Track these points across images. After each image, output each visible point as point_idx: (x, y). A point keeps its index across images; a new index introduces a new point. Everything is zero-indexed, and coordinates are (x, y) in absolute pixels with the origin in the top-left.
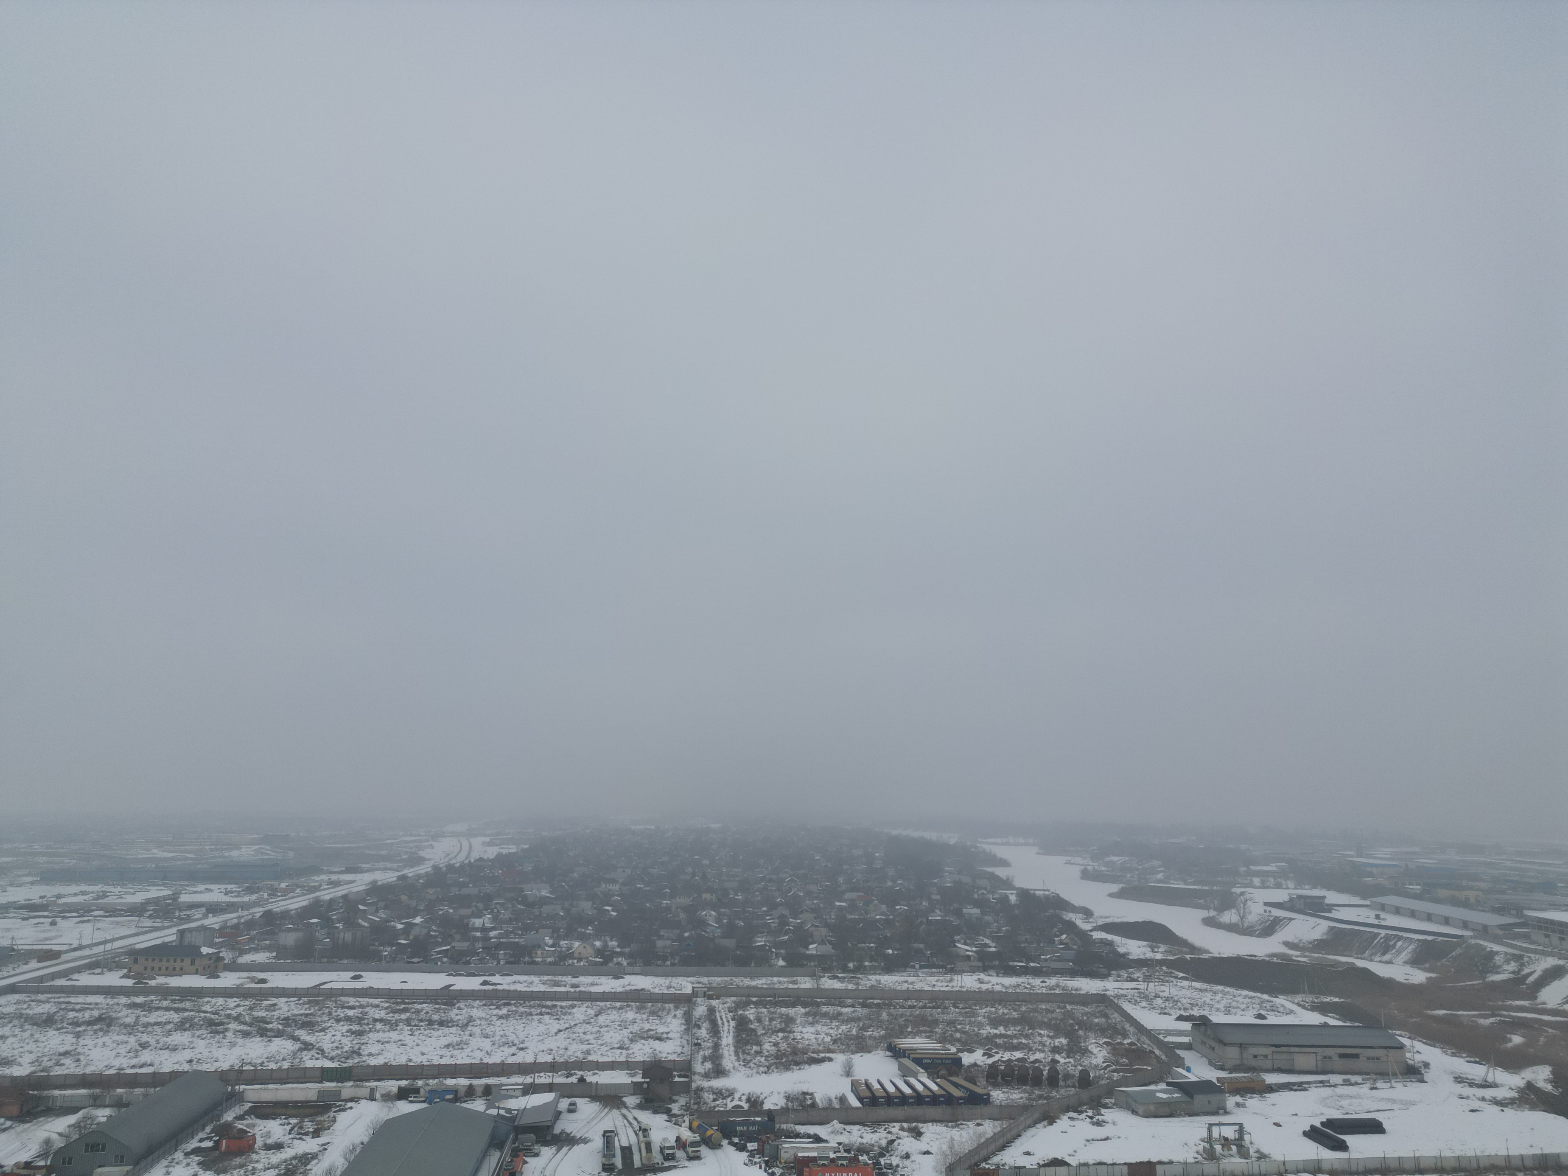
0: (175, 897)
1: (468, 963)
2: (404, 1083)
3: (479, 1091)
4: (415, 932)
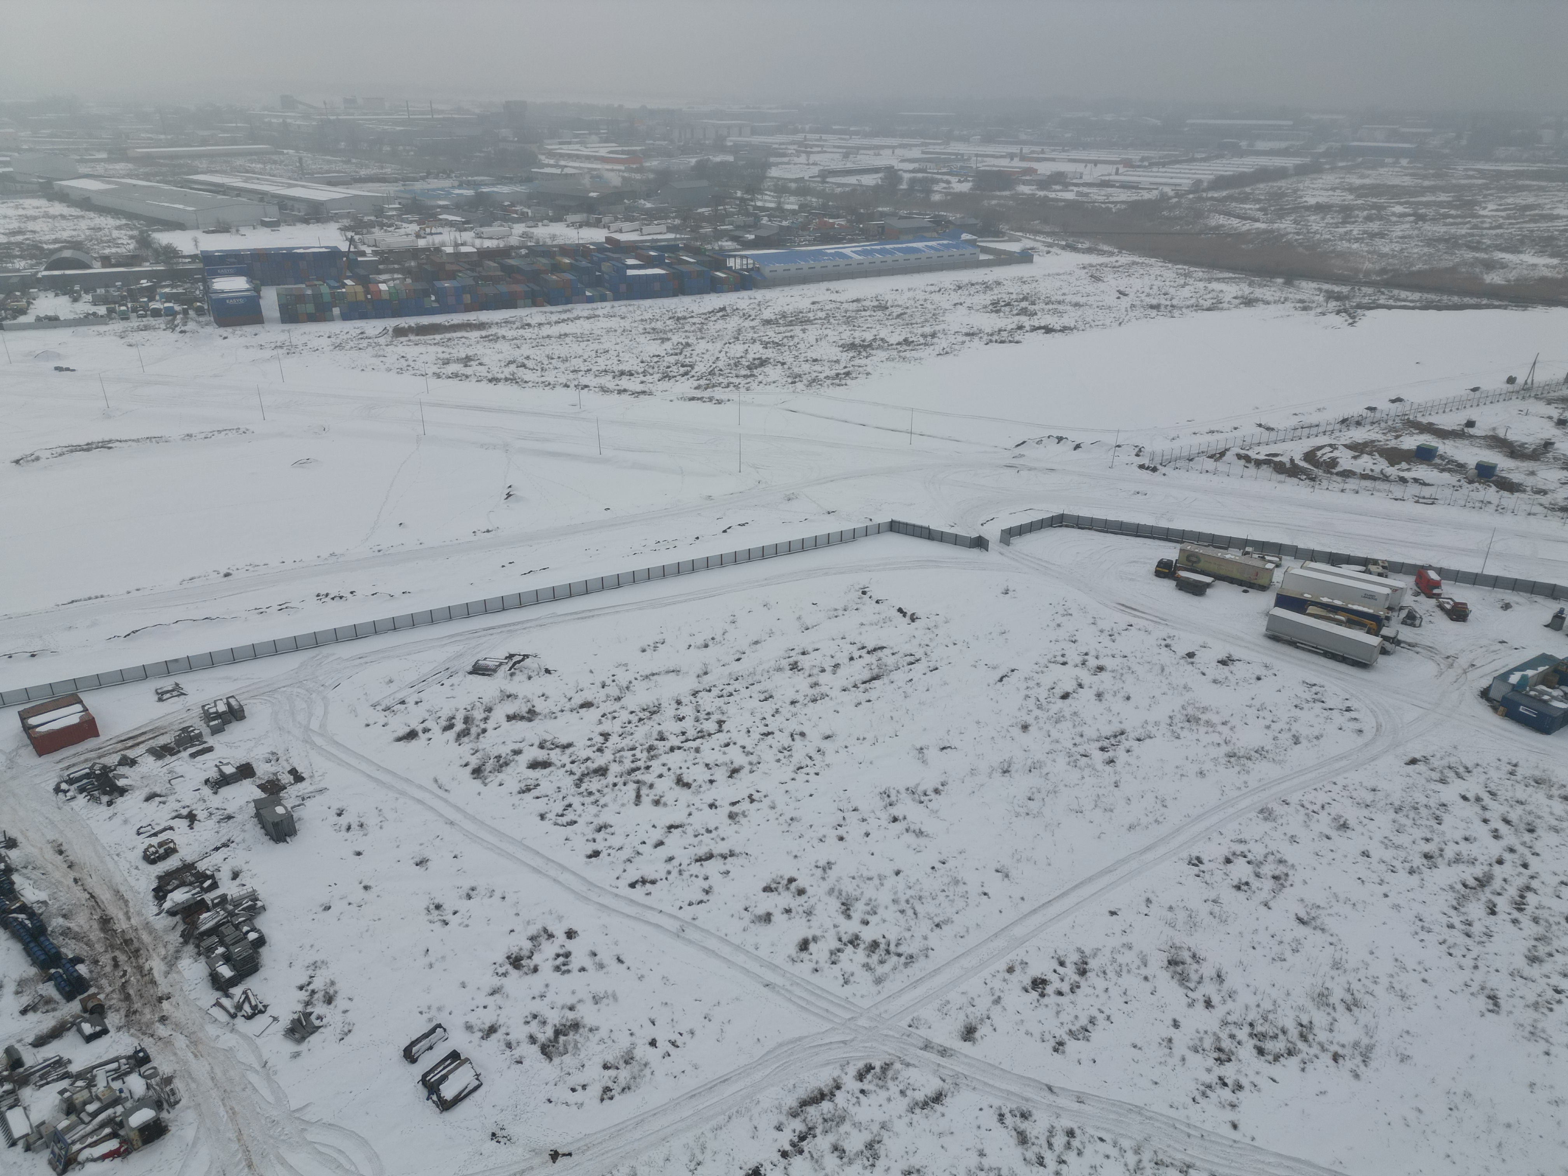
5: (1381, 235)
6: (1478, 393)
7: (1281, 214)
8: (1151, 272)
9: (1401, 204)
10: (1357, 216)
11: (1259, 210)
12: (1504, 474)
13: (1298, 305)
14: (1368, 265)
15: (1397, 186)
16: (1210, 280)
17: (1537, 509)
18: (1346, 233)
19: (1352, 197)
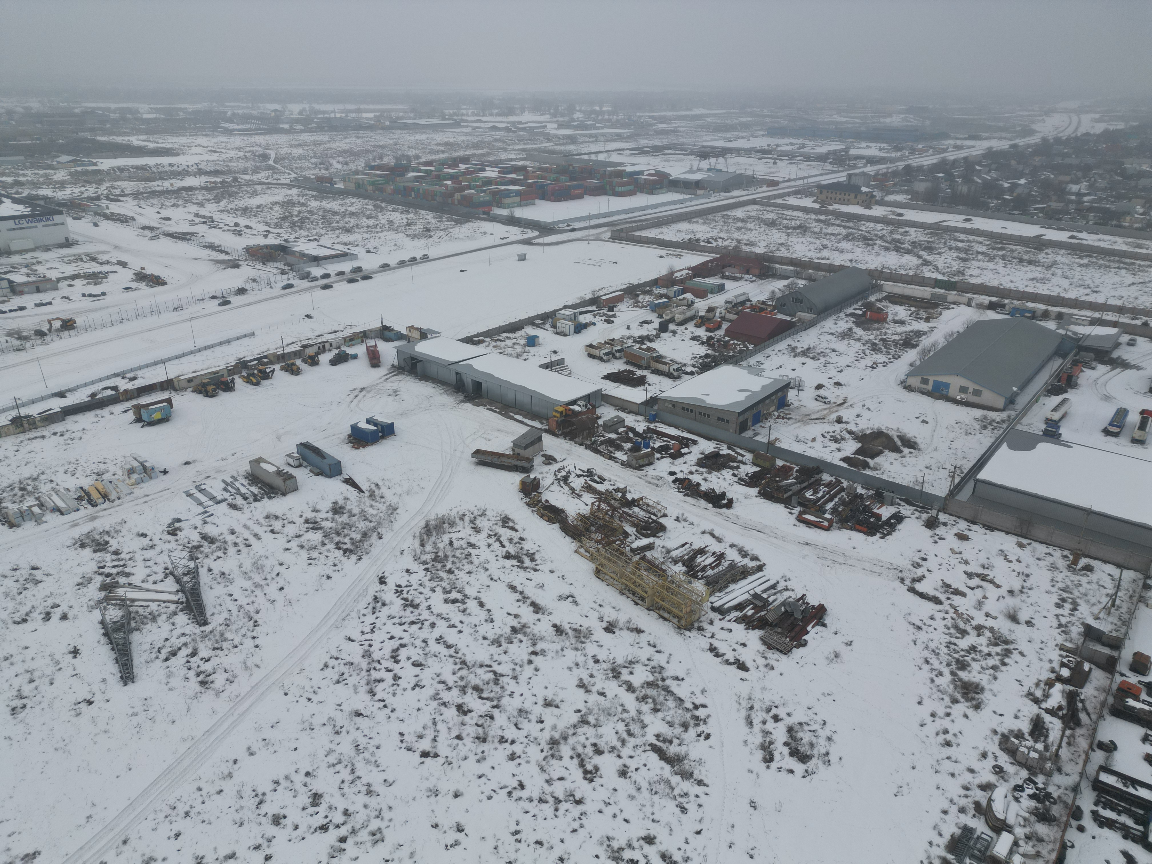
0: (846, 150)
1: (1060, 219)
2: (994, 299)
3: (1053, 316)
4: (1018, 191)
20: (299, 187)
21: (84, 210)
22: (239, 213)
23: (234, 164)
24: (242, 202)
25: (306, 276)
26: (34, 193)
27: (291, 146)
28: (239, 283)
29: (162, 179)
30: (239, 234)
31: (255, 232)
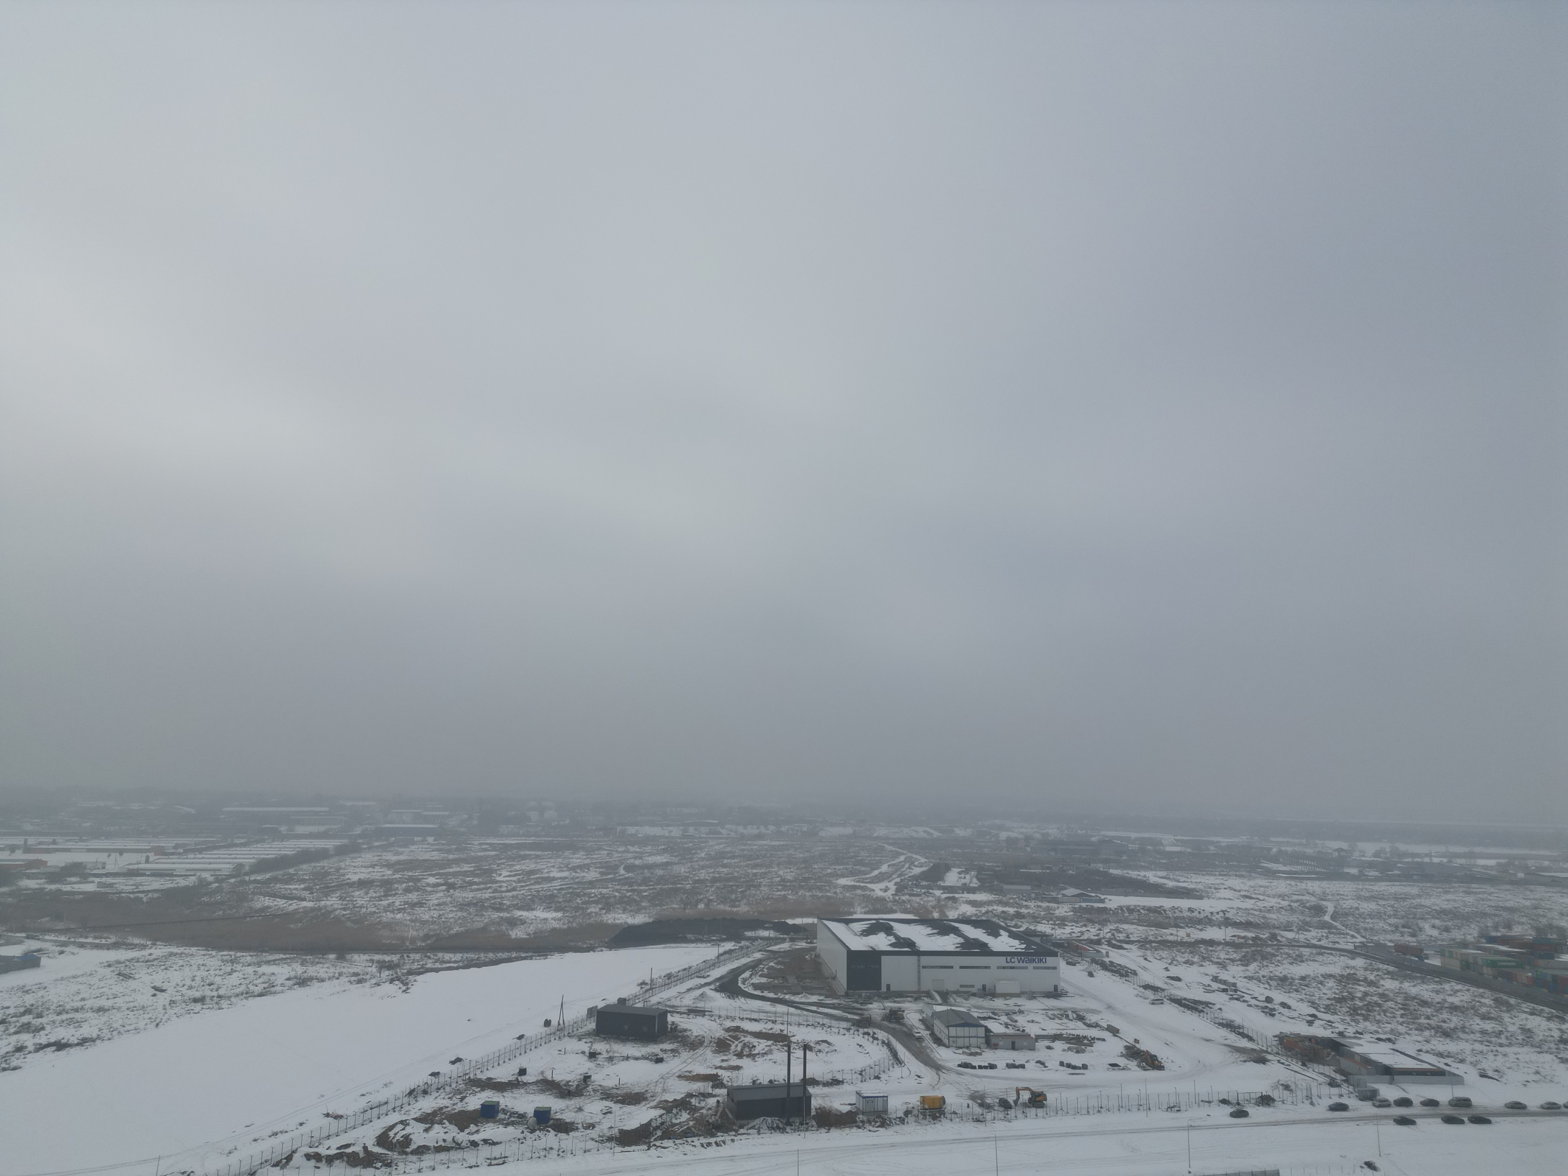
5: (420, 904)
6: (523, 1040)
7: (327, 891)
8: (192, 962)
9: (433, 875)
10: (397, 889)
11: (304, 889)
12: (558, 1116)
13: (353, 979)
14: (412, 933)
15: (428, 860)
16: (259, 964)
17: (591, 1144)
18: (389, 905)
19: (390, 872)
20: (1366, 957)
21: (1081, 955)
22: (1273, 983)
23: (1274, 916)
24: (1280, 969)
25: (1370, 1096)
26: (1032, 928)
27: (1359, 898)
28: (1263, 1087)
29: (1177, 926)
30: (1271, 1013)
31: (1295, 1014)
